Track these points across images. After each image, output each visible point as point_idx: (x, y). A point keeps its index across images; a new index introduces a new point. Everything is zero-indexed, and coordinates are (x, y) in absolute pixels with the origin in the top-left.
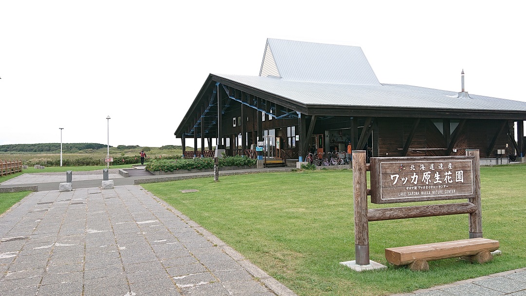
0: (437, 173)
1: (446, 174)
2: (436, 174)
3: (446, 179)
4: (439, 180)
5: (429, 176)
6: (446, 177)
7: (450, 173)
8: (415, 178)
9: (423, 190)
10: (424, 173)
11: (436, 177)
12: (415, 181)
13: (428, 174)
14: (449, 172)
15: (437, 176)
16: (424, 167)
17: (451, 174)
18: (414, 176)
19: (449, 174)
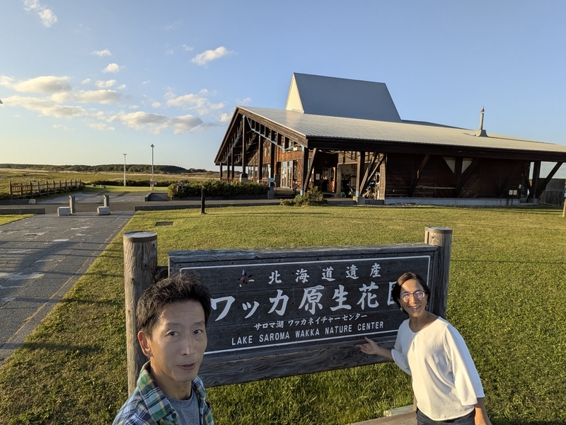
0: (342, 288)
1: (365, 288)
2: (336, 291)
3: (362, 300)
4: (344, 303)
5: (320, 295)
6: (364, 295)
7: (373, 286)
8: (281, 302)
9: (300, 328)
10: (306, 291)
11: (338, 298)
12: (279, 307)
13: (318, 291)
14: (373, 283)
15: (340, 294)
16: (306, 276)
17: (377, 287)
18: (279, 297)
19: (370, 288)
